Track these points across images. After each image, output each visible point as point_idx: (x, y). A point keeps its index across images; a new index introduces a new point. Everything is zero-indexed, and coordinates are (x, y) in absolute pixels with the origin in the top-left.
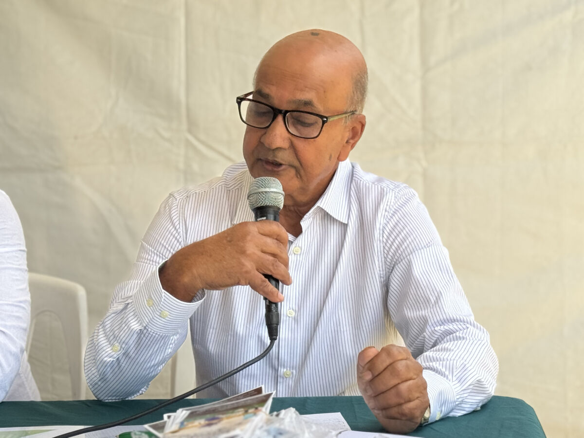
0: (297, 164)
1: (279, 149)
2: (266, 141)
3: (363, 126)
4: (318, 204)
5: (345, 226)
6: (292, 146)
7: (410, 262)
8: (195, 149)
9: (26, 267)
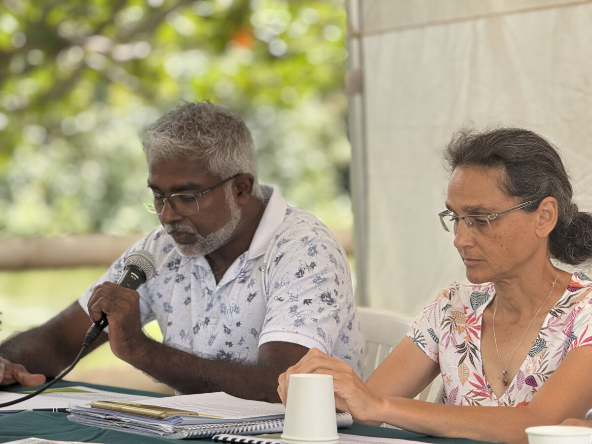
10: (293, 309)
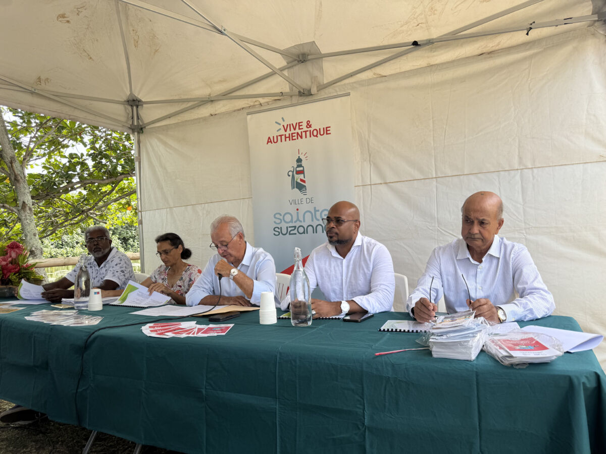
0: (482, 238)
1: (477, 234)
2: (471, 232)
3: (503, 222)
4: (488, 252)
5: (498, 259)
6: (480, 232)
7: (522, 270)
8: (441, 232)
9: (393, 271)
10: (113, 273)
